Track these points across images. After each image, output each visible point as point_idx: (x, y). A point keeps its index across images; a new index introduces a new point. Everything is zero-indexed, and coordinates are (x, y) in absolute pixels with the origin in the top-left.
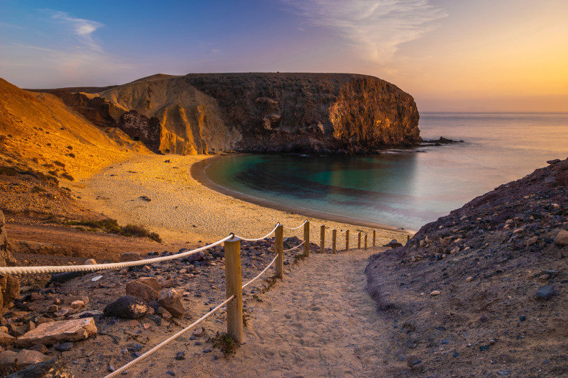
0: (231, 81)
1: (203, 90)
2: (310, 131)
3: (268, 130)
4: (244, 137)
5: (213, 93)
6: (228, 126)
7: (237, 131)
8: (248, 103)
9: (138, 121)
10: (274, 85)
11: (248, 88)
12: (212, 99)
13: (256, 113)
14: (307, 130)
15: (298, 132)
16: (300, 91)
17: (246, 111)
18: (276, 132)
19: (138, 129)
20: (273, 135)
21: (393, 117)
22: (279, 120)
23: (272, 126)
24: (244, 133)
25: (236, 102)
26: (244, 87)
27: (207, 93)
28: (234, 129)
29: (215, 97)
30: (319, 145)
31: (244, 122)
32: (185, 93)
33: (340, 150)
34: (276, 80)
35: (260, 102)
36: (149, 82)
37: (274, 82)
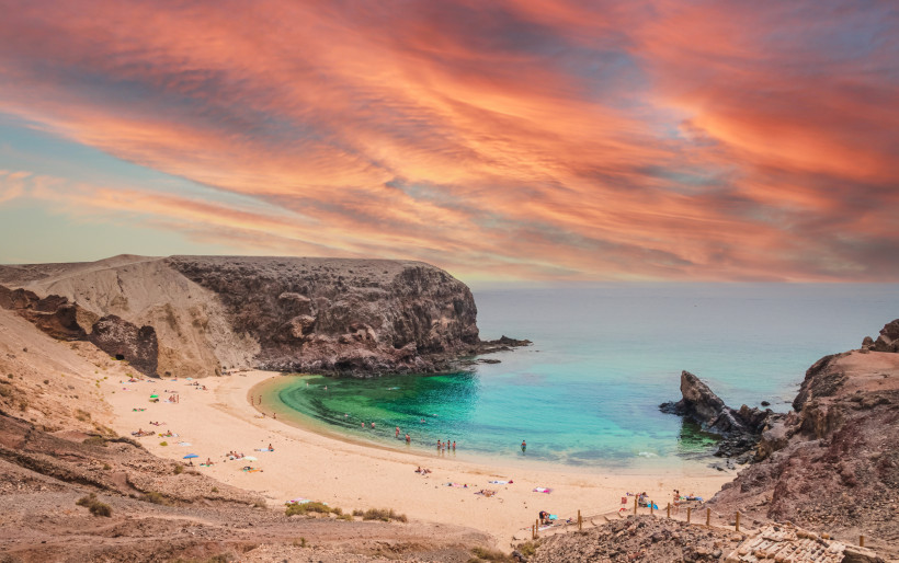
0: (242, 269)
1: (197, 280)
2: (358, 338)
3: (299, 338)
4: (263, 348)
5: (212, 285)
6: (238, 333)
7: (252, 340)
8: (268, 301)
9: (121, 331)
10: (306, 275)
11: (268, 279)
12: (214, 294)
13: (280, 314)
14: (355, 338)
15: (342, 341)
16: (340, 284)
17: (264, 310)
18: (309, 340)
19: (122, 343)
20: (306, 345)
21: (449, 313)
22: (313, 324)
23: (304, 333)
24: (263, 343)
25: (250, 298)
26: (261, 278)
27: (203, 285)
28: (248, 335)
29: (217, 291)
30: (372, 358)
31: (262, 327)
32: (173, 284)
33: (401, 365)
34: (305, 269)
35: (284, 300)
36: (116, 269)
37: (303, 272)
